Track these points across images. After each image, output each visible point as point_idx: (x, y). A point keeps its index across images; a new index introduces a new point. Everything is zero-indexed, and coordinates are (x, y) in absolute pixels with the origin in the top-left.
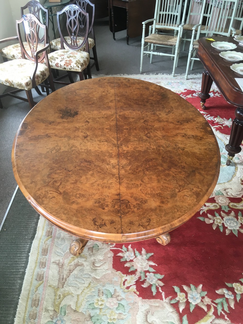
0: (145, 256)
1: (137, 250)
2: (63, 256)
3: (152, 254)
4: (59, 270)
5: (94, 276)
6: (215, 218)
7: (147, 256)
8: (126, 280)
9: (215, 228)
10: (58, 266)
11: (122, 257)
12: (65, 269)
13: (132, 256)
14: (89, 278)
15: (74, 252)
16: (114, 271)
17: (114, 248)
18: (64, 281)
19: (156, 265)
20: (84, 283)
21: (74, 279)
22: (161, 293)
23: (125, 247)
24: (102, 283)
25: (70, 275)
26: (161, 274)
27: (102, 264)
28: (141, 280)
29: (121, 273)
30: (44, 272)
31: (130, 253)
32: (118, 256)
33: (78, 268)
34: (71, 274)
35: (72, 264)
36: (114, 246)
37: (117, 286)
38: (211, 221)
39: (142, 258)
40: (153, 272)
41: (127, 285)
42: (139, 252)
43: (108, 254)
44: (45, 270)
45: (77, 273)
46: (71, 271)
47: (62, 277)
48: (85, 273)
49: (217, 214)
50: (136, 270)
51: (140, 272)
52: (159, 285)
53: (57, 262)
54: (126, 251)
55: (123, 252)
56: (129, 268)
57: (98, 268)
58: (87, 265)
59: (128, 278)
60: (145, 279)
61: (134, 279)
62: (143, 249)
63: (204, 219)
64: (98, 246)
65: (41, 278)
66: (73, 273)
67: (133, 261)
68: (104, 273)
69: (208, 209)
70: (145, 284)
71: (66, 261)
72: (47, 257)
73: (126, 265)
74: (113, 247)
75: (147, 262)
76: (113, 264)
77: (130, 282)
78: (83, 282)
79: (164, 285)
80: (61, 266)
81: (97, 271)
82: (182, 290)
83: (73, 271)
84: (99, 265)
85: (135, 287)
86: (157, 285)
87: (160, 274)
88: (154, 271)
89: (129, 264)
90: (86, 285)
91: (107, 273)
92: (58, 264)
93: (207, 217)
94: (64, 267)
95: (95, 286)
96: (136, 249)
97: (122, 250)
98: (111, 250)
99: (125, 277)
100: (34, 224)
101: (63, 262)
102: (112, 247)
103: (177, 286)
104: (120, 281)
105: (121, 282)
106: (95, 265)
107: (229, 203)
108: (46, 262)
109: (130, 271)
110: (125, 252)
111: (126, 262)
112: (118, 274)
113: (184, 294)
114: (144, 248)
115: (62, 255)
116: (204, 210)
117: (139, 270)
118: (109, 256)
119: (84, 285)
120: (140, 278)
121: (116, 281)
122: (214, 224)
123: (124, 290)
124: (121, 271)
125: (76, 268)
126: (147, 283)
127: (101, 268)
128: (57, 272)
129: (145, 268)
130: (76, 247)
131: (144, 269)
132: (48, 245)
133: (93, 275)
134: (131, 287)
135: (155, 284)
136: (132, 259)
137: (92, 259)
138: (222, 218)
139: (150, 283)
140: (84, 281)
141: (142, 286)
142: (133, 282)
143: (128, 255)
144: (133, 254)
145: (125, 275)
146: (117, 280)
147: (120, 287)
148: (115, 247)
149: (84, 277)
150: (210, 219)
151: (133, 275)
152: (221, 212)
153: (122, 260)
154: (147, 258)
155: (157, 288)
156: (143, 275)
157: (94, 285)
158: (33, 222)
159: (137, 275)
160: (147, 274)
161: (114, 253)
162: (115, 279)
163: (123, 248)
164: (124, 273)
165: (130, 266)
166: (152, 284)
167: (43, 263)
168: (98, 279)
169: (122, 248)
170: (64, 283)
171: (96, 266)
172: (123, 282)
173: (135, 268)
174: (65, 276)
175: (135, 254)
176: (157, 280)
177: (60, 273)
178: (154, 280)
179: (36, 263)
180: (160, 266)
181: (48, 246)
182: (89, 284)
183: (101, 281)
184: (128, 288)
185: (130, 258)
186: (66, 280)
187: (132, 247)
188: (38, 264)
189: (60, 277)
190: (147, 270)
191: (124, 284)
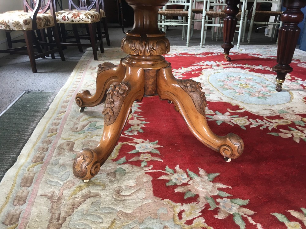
0: (207, 178)
1: (191, 170)
2: (61, 185)
3: (218, 174)
4: (52, 206)
5: (121, 209)
6: (292, 132)
7: (209, 178)
8: (184, 211)
9: (299, 141)
10: (49, 200)
11: (167, 181)
12: (64, 204)
13: (184, 178)
14: (111, 213)
15: (81, 167)
16: (157, 200)
17: (152, 171)
18: (60, 222)
19: (230, 187)
20: (102, 223)
21: (81, 217)
22: (256, 226)
23: (170, 168)
24: (137, 219)
25: (73, 211)
26: (243, 199)
27: (133, 192)
28: (210, 209)
29: (171, 202)
30: (21, 211)
31: (180, 175)
32: (160, 179)
33: (88, 200)
34: (76, 210)
35: (77, 196)
36: (150, 168)
37: (168, 221)
38: (289, 135)
39: (201, 180)
40: (228, 197)
41: (185, 218)
42: (194, 173)
43: (142, 178)
44: (24, 207)
45: (88, 208)
46: (74, 206)
47: (57, 216)
48: (103, 206)
49: (292, 129)
50: (197, 196)
51: (205, 198)
52: (245, 215)
53: (50, 195)
54: (173, 172)
55: (167, 174)
56: (183, 194)
57: (127, 198)
58: (107, 195)
59: (186, 207)
60: (218, 207)
61: (197, 209)
62: (200, 169)
63: (278, 134)
64: (125, 170)
65: (14, 220)
66: (79, 208)
67: (188, 185)
68: (140, 205)
69: (278, 125)
70: (219, 213)
71: (67, 193)
72: (30, 189)
73: (176, 191)
74: (149, 170)
75: (212, 184)
76: (153, 191)
77: (191, 213)
78: (100, 220)
79: (255, 213)
80: (56, 201)
81: (127, 202)
82: (291, 218)
83: (79, 206)
84: (129, 194)
85: (202, 220)
86: (242, 214)
87: (240, 198)
88: (228, 195)
89: (182, 189)
90: (106, 225)
91: (144, 203)
92: (51, 198)
93: (282, 132)
94: (63, 201)
95: (124, 224)
96: (188, 169)
97: (165, 172)
98: (147, 173)
99: (179, 207)
100: (14, 154)
101: (61, 194)
102: (147, 169)
103: (279, 213)
104: (171, 213)
105: (174, 214)
106: (122, 194)
107: (302, 118)
108: (26, 197)
109: (185, 198)
110: (171, 174)
111: (176, 186)
112: (165, 203)
113: (298, 223)
114: (202, 168)
115: (59, 185)
116: (273, 126)
117: (202, 195)
118: (145, 181)
119: (102, 225)
120: (207, 206)
121: (164, 215)
122: (294, 138)
123: (184, 226)
124: (171, 199)
125: (85, 201)
126: (222, 212)
127: (134, 197)
128: (47, 208)
129: (211, 192)
130: (86, 159)
131: (210, 194)
132: (35, 172)
133: (119, 208)
134: (195, 221)
135: (239, 214)
136: (185, 181)
137: (116, 186)
138: (302, 131)
139: (228, 212)
140: (101, 218)
141: (216, 217)
142: (197, 213)
143: (177, 178)
144: (185, 176)
145: (180, 204)
146: (166, 212)
147: (175, 221)
148: (152, 169)
149: (101, 213)
150: (287, 133)
151: (194, 204)
152: (297, 126)
153: (168, 184)
154: (211, 180)
155: (244, 219)
156: (210, 202)
157: (122, 223)
158: (12, 152)
159: (200, 203)
160: (218, 200)
161: (152, 176)
162: (162, 211)
163: (168, 170)
164: (176, 202)
165: (184, 191)
166: (231, 213)
167: (21, 197)
168: (129, 214)
169: (165, 170)
170: (61, 225)
171: (123, 196)
172: (177, 215)
173: (194, 193)
174: (63, 215)
175: (188, 176)
176: (239, 208)
177: (53, 210)
178: (234, 208)
179: (7, 198)
180: (237, 187)
181: (35, 174)
182: (113, 223)
183: (135, 217)
184: (189, 222)
185: (181, 181)
186: (64, 219)
187: (180, 168)
188: (10, 200)
189: (52, 215)
190: (216, 194)
191: (180, 218)
